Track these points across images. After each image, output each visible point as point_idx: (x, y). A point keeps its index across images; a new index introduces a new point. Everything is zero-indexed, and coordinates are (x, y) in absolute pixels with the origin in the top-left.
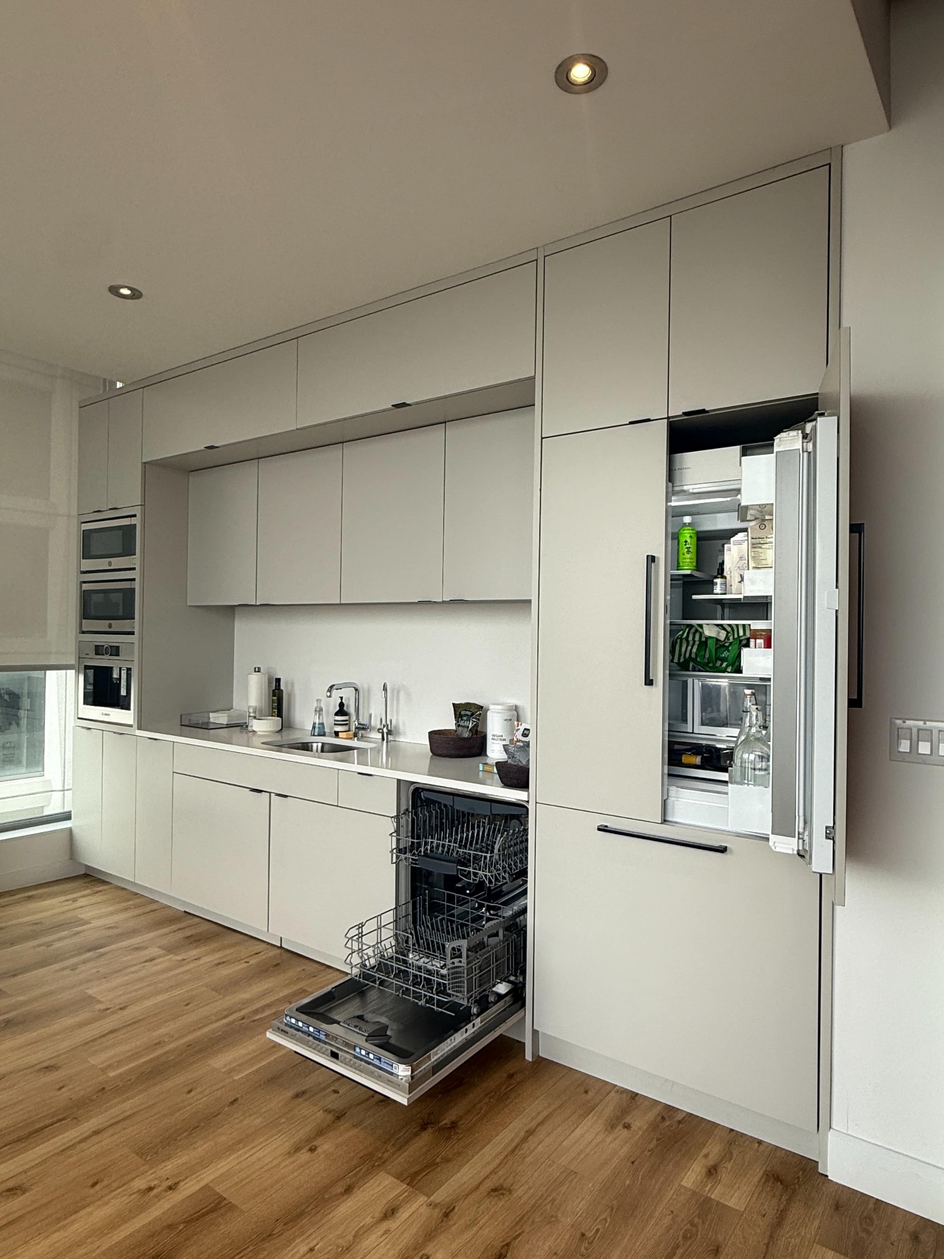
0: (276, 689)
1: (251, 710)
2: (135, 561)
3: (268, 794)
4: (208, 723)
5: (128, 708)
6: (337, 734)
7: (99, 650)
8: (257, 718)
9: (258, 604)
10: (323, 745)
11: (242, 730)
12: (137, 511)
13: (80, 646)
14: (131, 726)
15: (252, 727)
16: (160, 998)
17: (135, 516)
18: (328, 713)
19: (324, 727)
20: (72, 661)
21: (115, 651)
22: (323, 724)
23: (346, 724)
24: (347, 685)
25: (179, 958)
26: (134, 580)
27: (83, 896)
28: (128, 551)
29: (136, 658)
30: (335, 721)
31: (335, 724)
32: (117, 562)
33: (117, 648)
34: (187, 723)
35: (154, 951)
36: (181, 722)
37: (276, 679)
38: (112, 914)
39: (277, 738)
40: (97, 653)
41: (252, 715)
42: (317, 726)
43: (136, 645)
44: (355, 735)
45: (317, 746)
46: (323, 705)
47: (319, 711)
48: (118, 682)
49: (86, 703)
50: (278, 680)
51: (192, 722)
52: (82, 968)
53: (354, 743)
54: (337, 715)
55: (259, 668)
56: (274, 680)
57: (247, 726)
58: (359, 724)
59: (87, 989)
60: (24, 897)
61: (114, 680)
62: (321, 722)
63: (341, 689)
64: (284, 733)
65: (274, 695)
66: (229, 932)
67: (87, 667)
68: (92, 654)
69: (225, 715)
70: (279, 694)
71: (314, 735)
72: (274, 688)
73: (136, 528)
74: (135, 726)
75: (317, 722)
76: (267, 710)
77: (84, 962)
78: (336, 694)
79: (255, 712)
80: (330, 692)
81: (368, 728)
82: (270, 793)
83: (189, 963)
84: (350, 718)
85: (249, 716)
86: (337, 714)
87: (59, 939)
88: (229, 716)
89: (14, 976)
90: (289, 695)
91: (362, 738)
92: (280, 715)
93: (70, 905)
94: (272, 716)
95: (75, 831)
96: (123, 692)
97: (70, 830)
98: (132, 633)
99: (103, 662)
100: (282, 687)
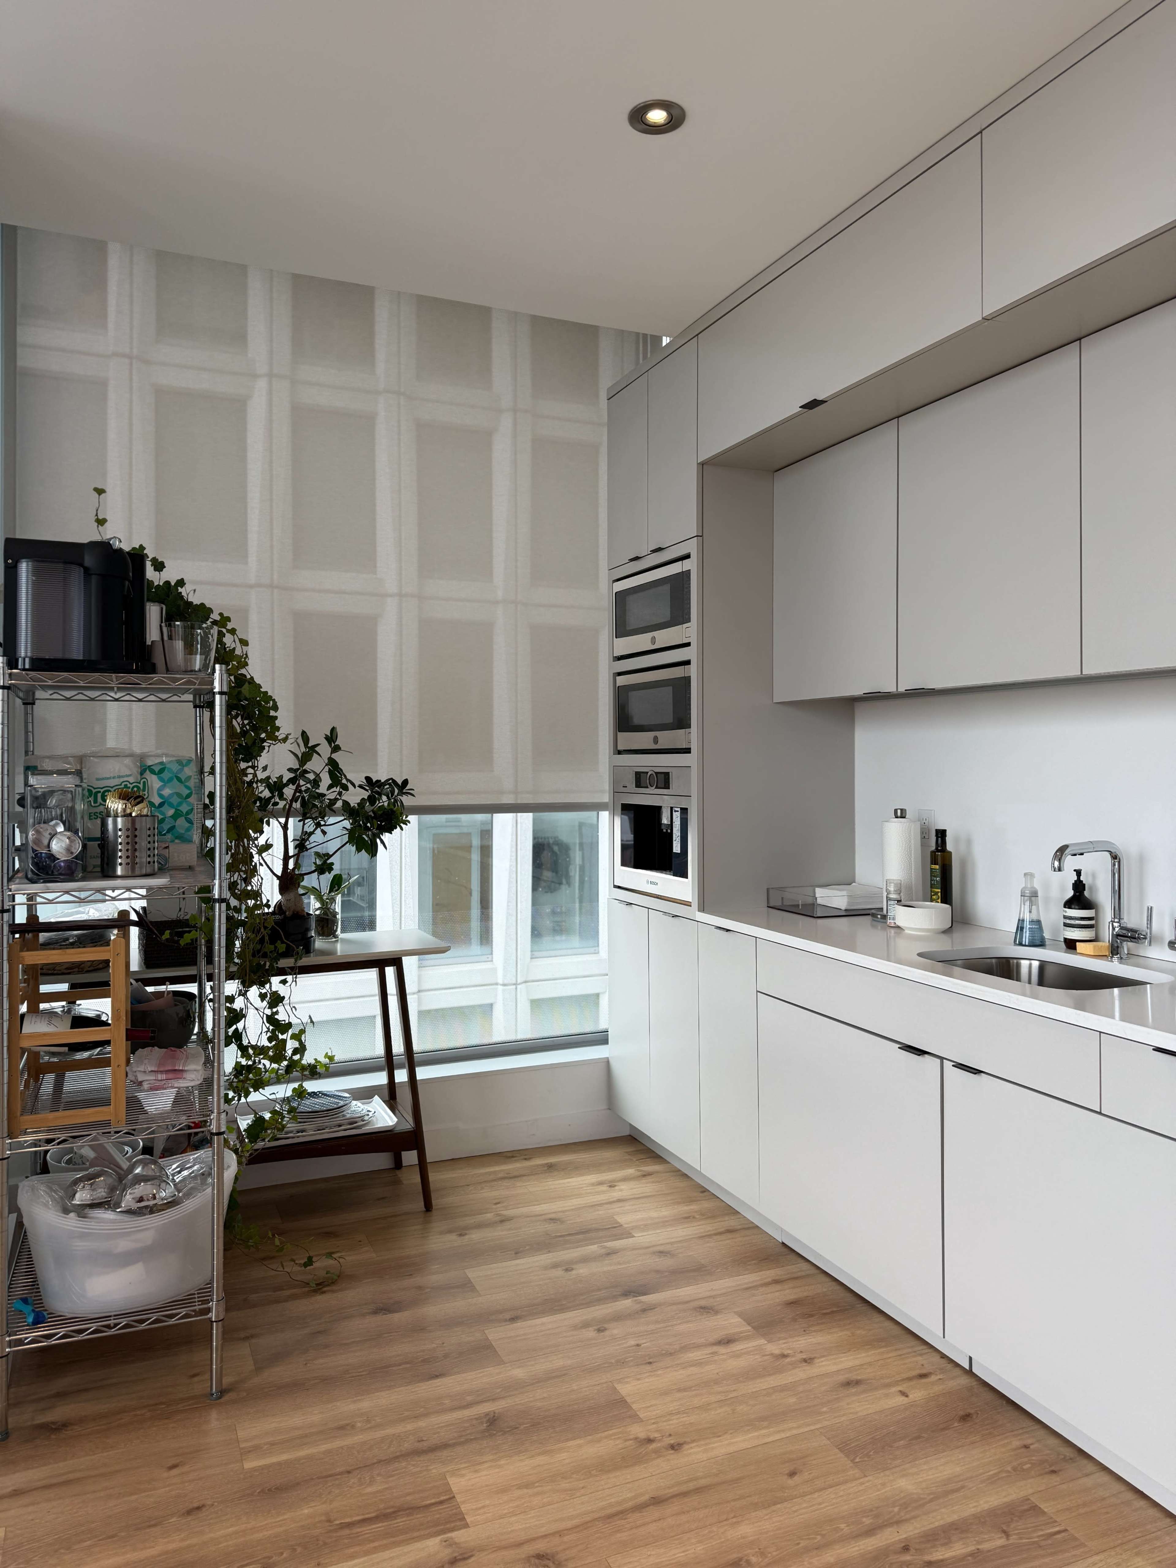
0: (937, 850)
1: (892, 888)
2: (688, 631)
3: (939, 1061)
4: (813, 905)
5: (684, 875)
6: (1071, 945)
7: (640, 780)
8: (903, 902)
9: (902, 689)
10: (1043, 965)
11: (875, 923)
12: (691, 547)
13: (616, 772)
14: (687, 904)
15: (894, 919)
16: (742, 1441)
17: (687, 556)
18: (1047, 900)
19: (1041, 929)
20: (606, 798)
21: (663, 780)
22: (1039, 922)
23: (1091, 924)
24: (1094, 847)
25: (774, 1348)
26: (688, 663)
27: (625, 1179)
28: (680, 616)
29: (694, 792)
30: (1065, 917)
31: (1066, 925)
32: (665, 637)
33: (667, 775)
34: (778, 903)
35: (731, 1323)
36: (768, 903)
37: (937, 831)
38: (664, 1223)
39: (943, 945)
40: (638, 785)
41: (892, 896)
42: (1027, 925)
43: (694, 773)
44: (1115, 950)
45: (1030, 966)
46: (1037, 885)
47: (1030, 897)
48: (669, 831)
49: (624, 863)
50: (941, 834)
51: (786, 903)
52: (616, 1330)
53: (1113, 968)
54: (1070, 908)
55: (903, 811)
56: (933, 833)
57: (884, 917)
58: (1122, 928)
59: (620, 1381)
60: (543, 1165)
61: (663, 827)
62: (1035, 917)
63: (1082, 854)
64: (957, 935)
65: (934, 861)
66: (865, 1308)
67: (626, 808)
68: (632, 786)
69: (844, 893)
70: (943, 858)
71: (1021, 944)
72: (934, 848)
73: (689, 577)
74: (695, 905)
75: (1027, 917)
76: (920, 887)
77: (618, 1318)
78: (1071, 863)
79: (898, 892)
80: (1060, 860)
81: (1145, 938)
82: (942, 1059)
83: (794, 1365)
84: (1097, 913)
85: (888, 899)
86: (1069, 904)
87: (585, 1260)
88: (849, 896)
89: (513, 1319)
90: (963, 864)
91: (1129, 958)
92: (946, 898)
93: (603, 1192)
94: (932, 901)
95: (615, 1066)
96: (677, 848)
97: (607, 1063)
98: (688, 751)
99: (646, 798)
100: (949, 847)
